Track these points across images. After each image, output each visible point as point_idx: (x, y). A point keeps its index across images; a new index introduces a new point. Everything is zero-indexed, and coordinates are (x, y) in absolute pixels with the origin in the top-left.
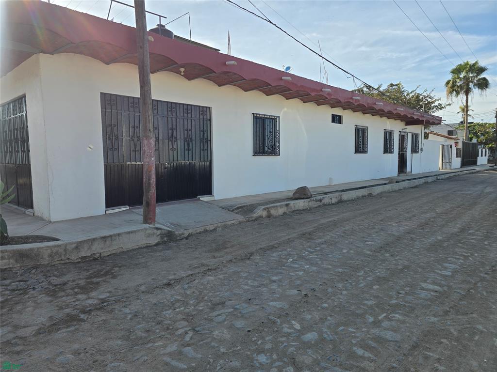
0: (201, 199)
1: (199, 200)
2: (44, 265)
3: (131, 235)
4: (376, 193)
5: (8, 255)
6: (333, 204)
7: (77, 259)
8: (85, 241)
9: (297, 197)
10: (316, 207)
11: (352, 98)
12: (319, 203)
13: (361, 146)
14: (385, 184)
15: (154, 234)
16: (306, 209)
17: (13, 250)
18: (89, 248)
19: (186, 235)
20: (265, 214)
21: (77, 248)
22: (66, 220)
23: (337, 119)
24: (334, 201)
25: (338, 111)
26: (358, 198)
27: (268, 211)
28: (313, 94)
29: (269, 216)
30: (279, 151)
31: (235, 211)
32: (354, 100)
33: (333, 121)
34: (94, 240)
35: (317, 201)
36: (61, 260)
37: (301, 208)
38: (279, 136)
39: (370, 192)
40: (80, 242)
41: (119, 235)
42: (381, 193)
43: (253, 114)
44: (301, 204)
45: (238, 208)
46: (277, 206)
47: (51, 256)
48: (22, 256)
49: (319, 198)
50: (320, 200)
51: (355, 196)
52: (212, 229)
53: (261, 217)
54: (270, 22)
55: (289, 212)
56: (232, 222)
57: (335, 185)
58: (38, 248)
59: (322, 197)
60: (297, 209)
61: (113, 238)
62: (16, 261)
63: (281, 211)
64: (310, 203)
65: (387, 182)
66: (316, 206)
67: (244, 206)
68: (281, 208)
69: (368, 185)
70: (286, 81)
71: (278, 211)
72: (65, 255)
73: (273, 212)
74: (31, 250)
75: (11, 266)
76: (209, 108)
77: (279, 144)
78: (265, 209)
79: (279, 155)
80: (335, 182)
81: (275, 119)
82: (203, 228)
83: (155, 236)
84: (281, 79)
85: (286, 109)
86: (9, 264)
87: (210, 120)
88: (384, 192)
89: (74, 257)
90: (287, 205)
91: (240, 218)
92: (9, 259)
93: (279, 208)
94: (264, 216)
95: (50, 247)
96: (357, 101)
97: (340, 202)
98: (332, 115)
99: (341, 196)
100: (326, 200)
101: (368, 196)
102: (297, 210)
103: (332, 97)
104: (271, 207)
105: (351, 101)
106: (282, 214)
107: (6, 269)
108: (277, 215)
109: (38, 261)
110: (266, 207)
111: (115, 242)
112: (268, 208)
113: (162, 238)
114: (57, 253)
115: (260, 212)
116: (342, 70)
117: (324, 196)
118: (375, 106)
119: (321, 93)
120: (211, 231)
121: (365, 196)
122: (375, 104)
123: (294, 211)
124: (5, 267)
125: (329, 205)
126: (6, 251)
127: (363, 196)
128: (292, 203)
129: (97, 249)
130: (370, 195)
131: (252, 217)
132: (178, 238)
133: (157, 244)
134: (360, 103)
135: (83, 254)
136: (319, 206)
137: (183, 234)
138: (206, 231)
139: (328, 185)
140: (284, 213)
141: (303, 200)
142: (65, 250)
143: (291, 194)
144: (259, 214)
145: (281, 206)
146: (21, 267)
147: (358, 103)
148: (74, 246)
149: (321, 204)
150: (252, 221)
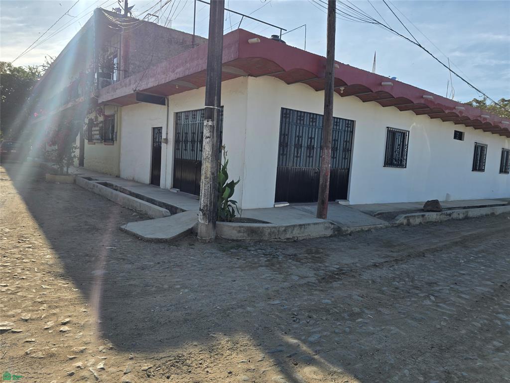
0: (339, 202)
1: (338, 203)
2: (264, 240)
3: (316, 226)
4: (498, 213)
5: (244, 230)
6: (460, 220)
7: (285, 239)
8: (290, 226)
9: (429, 209)
10: (446, 221)
11: (480, 116)
12: (448, 218)
13: (478, 164)
14: (504, 205)
15: (329, 227)
16: (438, 222)
17: (247, 227)
18: (292, 232)
19: (349, 232)
20: (405, 221)
21: (285, 231)
22: (263, 208)
23: (459, 136)
24: (461, 216)
25: (460, 128)
26: (481, 217)
27: (408, 220)
28: (447, 112)
29: (409, 224)
30: (406, 163)
31: (377, 217)
32: (482, 118)
33: (455, 138)
34: (294, 226)
35: (447, 215)
36: (276, 238)
37: (434, 220)
38: (407, 149)
39: (493, 212)
40: (287, 227)
41: (309, 224)
42: (503, 213)
43: (388, 127)
44: (433, 216)
45: (379, 214)
46: (415, 216)
47: (270, 234)
48: (252, 231)
49: (449, 212)
50: (450, 215)
51: (479, 214)
52: (366, 229)
53: (402, 224)
54: (420, 46)
55: (424, 222)
56: (381, 226)
57: (452, 201)
58: (263, 227)
59: (451, 211)
60: (429, 221)
61: (306, 226)
62: (248, 235)
63: (418, 221)
64: (441, 217)
65: (506, 203)
66: (445, 219)
67: (383, 213)
68: (418, 218)
69: (488, 204)
70: (426, 99)
71: (415, 221)
72: (278, 235)
73: (411, 220)
74: (259, 228)
75: (244, 238)
76: (353, 121)
77: (407, 157)
78: (405, 217)
79: (406, 167)
80: (452, 199)
81: (404, 133)
82: (360, 227)
83: (330, 229)
84: (422, 97)
85: (414, 124)
86: (243, 237)
87: (352, 132)
88: (505, 213)
89: (283, 237)
90: (423, 216)
91: (387, 223)
92: (244, 233)
93: (416, 218)
94: (405, 224)
95: (269, 227)
96: (485, 119)
97: (467, 218)
98: (455, 131)
99: (467, 212)
100: (455, 216)
101: (491, 215)
102: (431, 222)
103: (463, 115)
104: (410, 216)
105: (479, 119)
106: (418, 224)
107: (241, 240)
108: (415, 224)
109: (262, 236)
110: (406, 215)
111: (306, 230)
112: (408, 217)
113: (334, 232)
114: (273, 232)
115: (401, 219)
116: (476, 89)
117: (453, 211)
118: (500, 125)
119: (454, 111)
120: (366, 231)
121: (488, 215)
122: (501, 123)
123: (428, 222)
124: (240, 239)
125: (457, 220)
126: (243, 227)
127: (486, 215)
128: (427, 214)
129: (296, 233)
130: (493, 214)
131: (395, 224)
132: (344, 234)
133: (331, 236)
134: (488, 121)
135: (288, 236)
136: (449, 220)
137: (347, 231)
138: (362, 231)
139: (444, 200)
140: (420, 223)
141: (435, 213)
142: (279, 231)
143: (422, 207)
144: (401, 222)
145: (418, 216)
146: (251, 240)
147: (485, 121)
148: (283, 229)
149: (450, 218)
150: (395, 227)
